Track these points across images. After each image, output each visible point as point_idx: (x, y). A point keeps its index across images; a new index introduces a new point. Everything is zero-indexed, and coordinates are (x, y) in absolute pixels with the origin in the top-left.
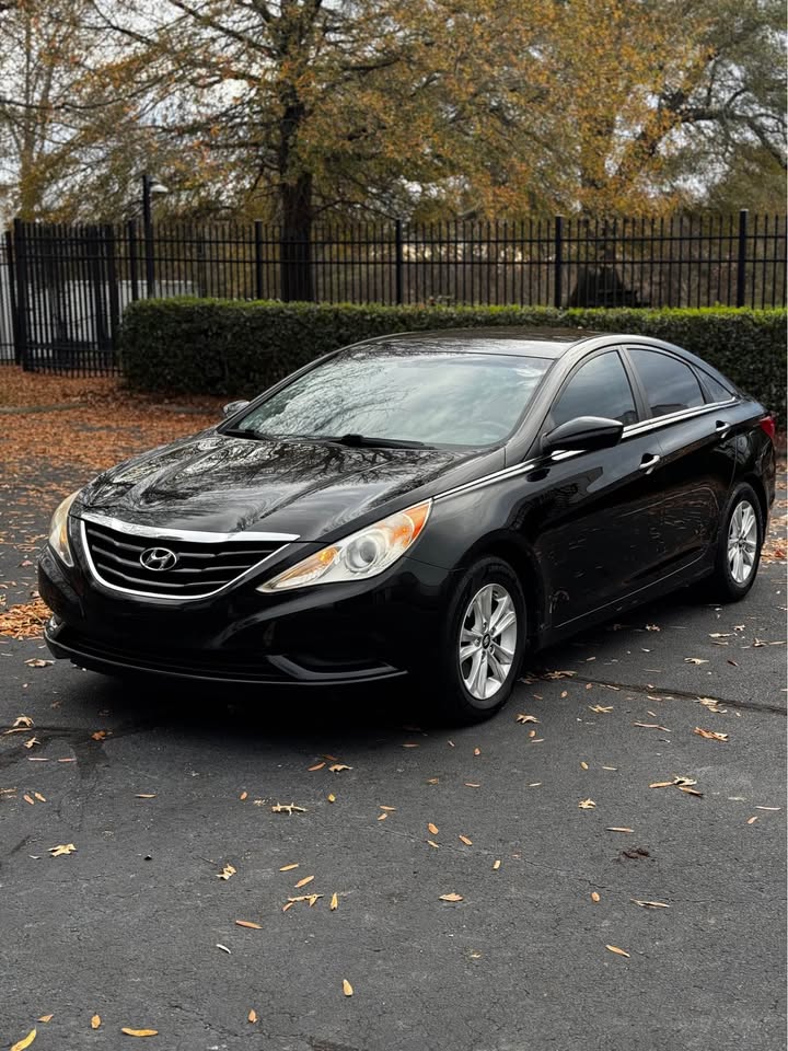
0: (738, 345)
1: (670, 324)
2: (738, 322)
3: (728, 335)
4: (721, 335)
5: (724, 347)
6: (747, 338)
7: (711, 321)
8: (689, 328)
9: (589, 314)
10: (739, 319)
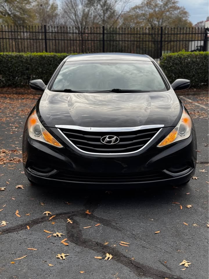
0: (54, 64)
1: (33, 58)
2: (53, 57)
3: (51, 61)
4: (49, 60)
5: (50, 64)
6: (56, 62)
7: (45, 56)
8: (39, 59)
9: (6, 54)
10: (54, 56)
